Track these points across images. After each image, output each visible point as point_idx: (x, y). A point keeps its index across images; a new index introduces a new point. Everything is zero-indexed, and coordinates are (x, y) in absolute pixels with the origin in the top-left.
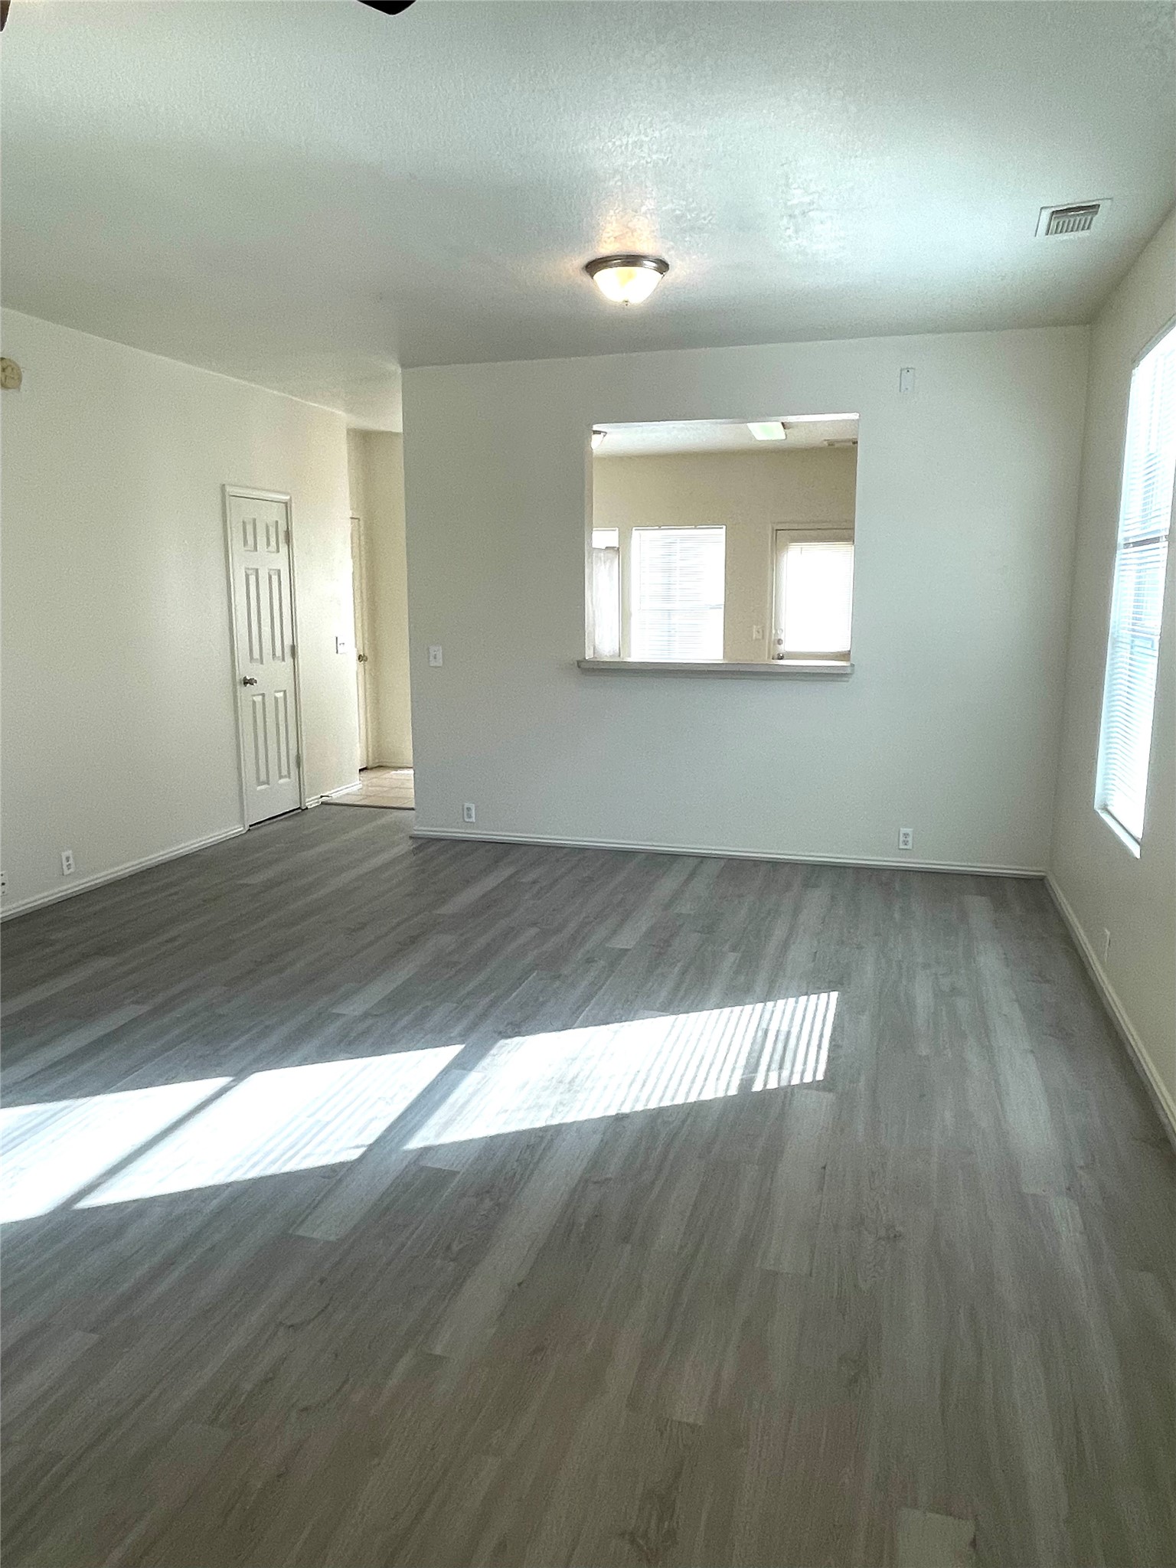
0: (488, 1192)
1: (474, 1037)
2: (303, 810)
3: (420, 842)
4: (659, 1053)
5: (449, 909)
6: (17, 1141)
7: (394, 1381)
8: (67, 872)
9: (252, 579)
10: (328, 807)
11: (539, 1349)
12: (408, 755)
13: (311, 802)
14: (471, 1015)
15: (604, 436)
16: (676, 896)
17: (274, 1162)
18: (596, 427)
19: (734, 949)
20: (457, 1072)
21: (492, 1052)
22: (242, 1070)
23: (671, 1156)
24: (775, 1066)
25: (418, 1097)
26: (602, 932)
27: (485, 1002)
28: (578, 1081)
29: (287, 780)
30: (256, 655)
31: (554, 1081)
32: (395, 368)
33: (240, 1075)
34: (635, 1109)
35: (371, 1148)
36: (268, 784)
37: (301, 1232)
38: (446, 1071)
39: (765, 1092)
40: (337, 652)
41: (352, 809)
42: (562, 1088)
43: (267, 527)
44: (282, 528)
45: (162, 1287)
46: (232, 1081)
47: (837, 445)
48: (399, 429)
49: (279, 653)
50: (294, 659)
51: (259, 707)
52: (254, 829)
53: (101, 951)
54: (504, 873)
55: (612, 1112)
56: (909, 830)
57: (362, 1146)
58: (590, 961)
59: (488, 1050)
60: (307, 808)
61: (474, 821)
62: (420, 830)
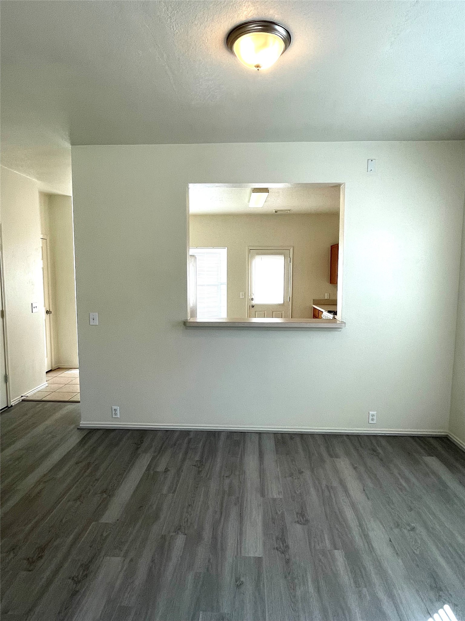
2: (9, 408)
3: (85, 434)
10: (26, 403)
12: (75, 360)
13: (13, 403)
32: (68, 146)
40: (32, 312)
47: (279, 213)
48: (70, 193)
56: (375, 413)
60: (12, 406)
61: (119, 417)
62: (84, 423)
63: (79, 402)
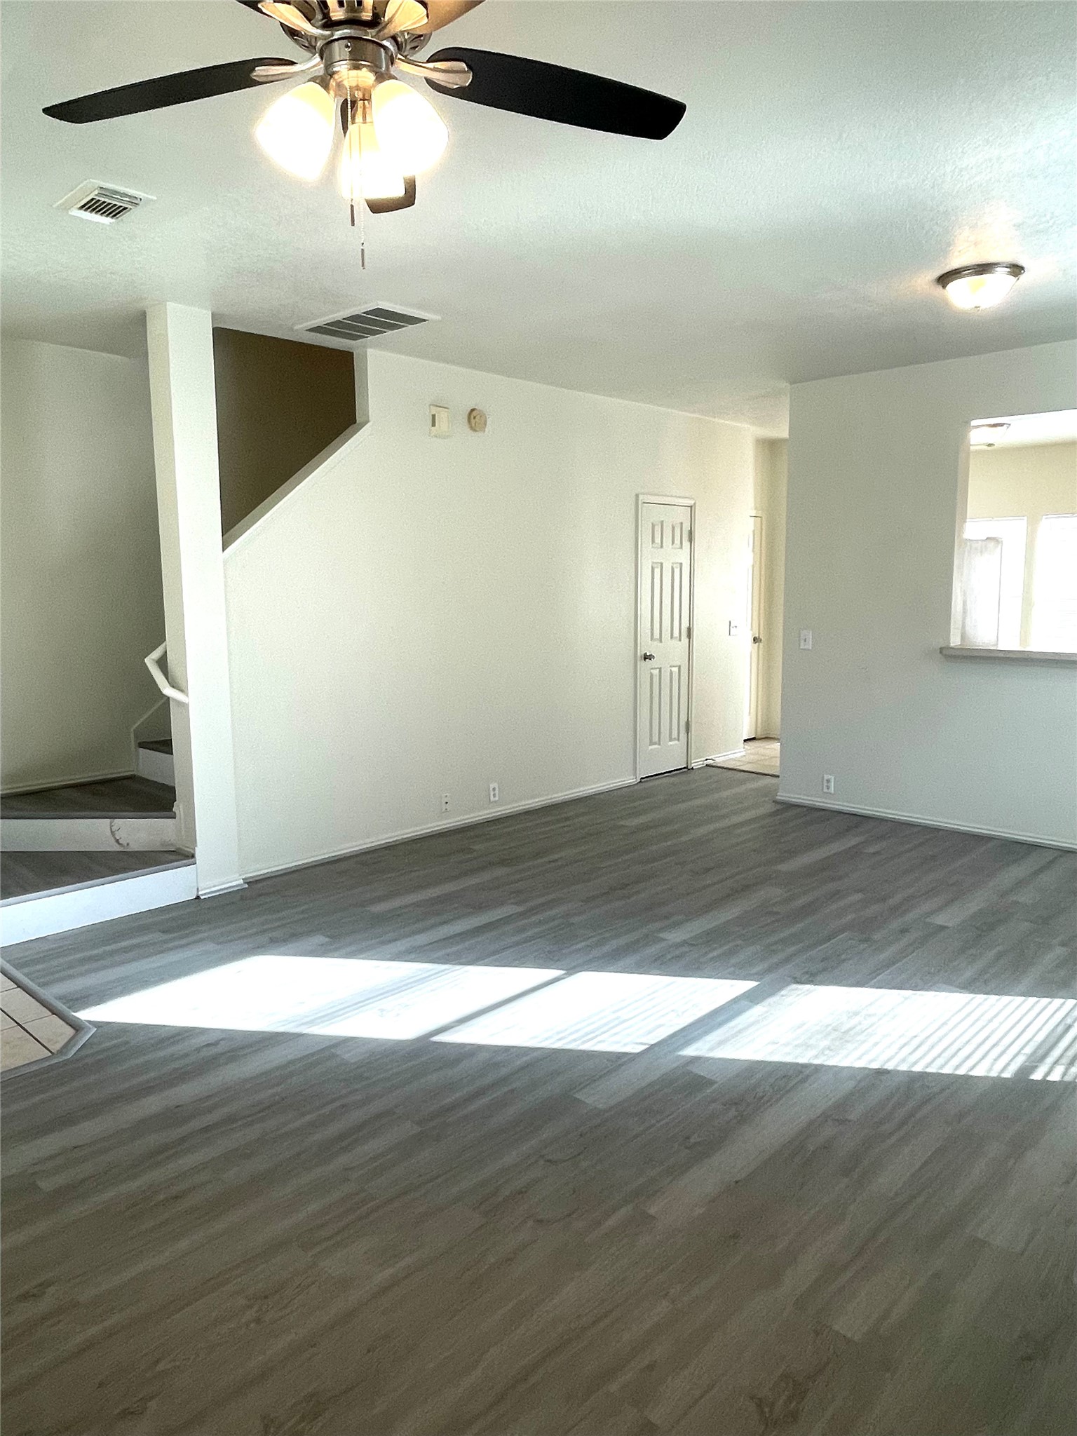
0: (736, 1104)
1: (767, 978)
2: (689, 770)
3: (779, 807)
4: (945, 1023)
5: (784, 867)
6: (409, 986)
7: (612, 1222)
8: (492, 798)
9: (657, 571)
10: (710, 769)
11: (735, 1236)
13: (696, 763)
14: (775, 959)
15: (1008, 427)
16: (1020, 884)
17: (575, 1040)
18: (974, 423)
19: (1063, 944)
20: (745, 1003)
21: (783, 992)
22: (574, 967)
23: (918, 1116)
24: (1065, 1060)
25: (705, 1016)
26: (927, 906)
27: (793, 949)
28: (852, 1033)
29: (676, 742)
30: (657, 635)
31: (830, 1028)
33: (571, 970)
34: (899, 1068)
35: (652, 1046)
36: (659, 744)
37: (578, 1096)
38: (736, 1000)
39: (1044, 1082)
40: (729, 633)
41: (730, 772)
42: (835, 1035)
43: (673, 528)
44: (686, 527)
45: (472, 1107)
46: (564, 974)
49: (676, 633)
50: (690, 639)
51: (656, 680)
52: (645, 782)
53: (503, 862)
54: (852, 841)
55: (875, 1065)
57: (645, 1044)
58: (904, 931)
59: (781, 989)
60: (692, 768)
61: (833, 792)
62: (782, 796)
63: (778, 776)
